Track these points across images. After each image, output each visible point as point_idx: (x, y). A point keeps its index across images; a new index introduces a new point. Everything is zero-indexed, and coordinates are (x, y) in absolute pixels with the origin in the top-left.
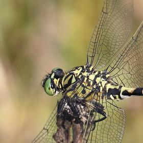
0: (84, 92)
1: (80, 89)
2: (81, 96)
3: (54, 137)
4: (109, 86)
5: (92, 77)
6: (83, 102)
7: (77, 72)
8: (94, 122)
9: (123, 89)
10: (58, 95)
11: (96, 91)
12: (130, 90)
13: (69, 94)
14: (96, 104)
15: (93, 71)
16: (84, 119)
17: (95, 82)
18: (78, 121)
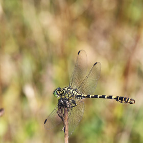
0: (68, 96)
1: (67, 95)
2: (67, 98)
3: (57, 112)
4: (77, 94)
5: (71, 91)
6: (68, 100)
7: (66, 89)
8: (72, 107)
9: (83, 95)
11: (73, 96)
12: (85, 96)
13: (63, 97)
14: (73, 101)
15: (72, 89)
16: (68, 106)
17: (72, 93)
18: (66, 107)
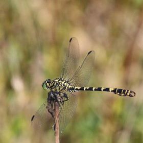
0: (59, 89)
1: (58, 88)
2: (58, 90)
3: (47, 107)
4: (70, 87)
5: (63, 83)
6: (59, 93)
7: (57, 81)
8: (63, 101)
9: (76, 88)
10: (49, 90)
11: (64, 88)
12: (79, 88)
13: (53, 90)
14: (64, 94)
15: (63, 80)
16: (59, 100)
17: (64, 85)
18: (57, 101)
